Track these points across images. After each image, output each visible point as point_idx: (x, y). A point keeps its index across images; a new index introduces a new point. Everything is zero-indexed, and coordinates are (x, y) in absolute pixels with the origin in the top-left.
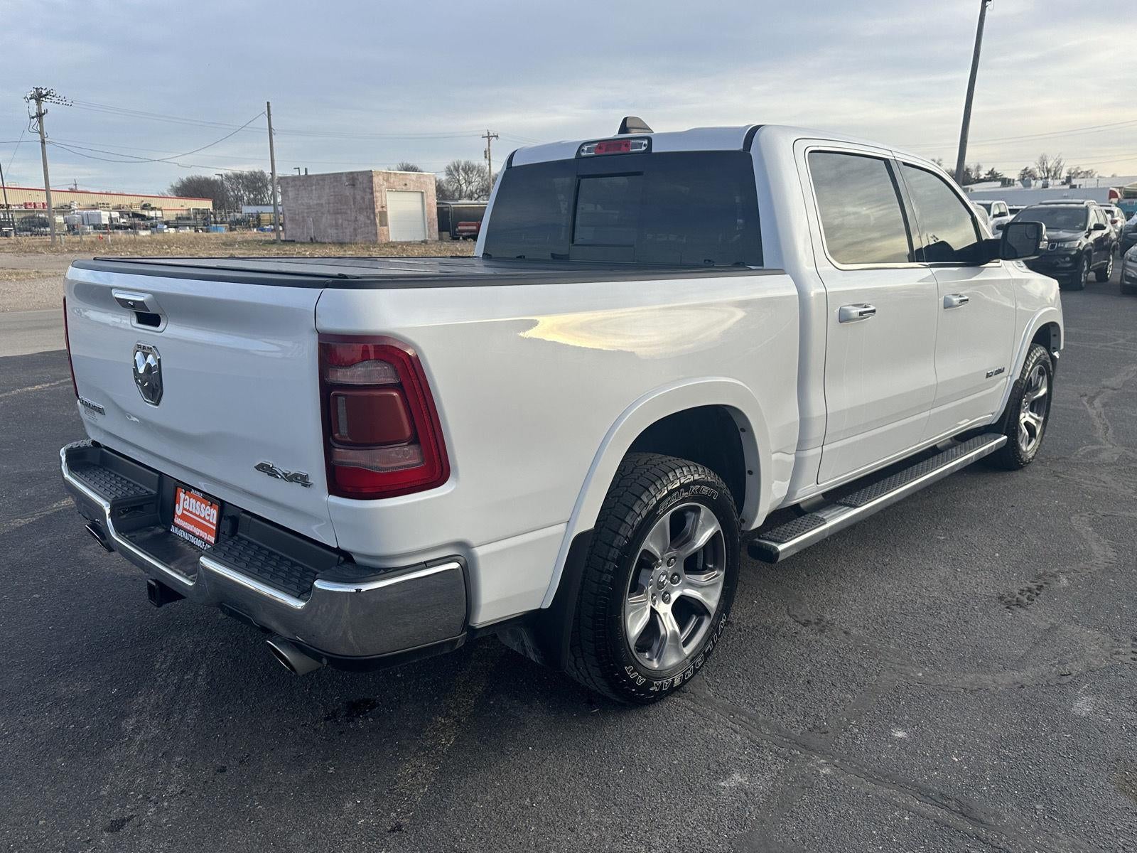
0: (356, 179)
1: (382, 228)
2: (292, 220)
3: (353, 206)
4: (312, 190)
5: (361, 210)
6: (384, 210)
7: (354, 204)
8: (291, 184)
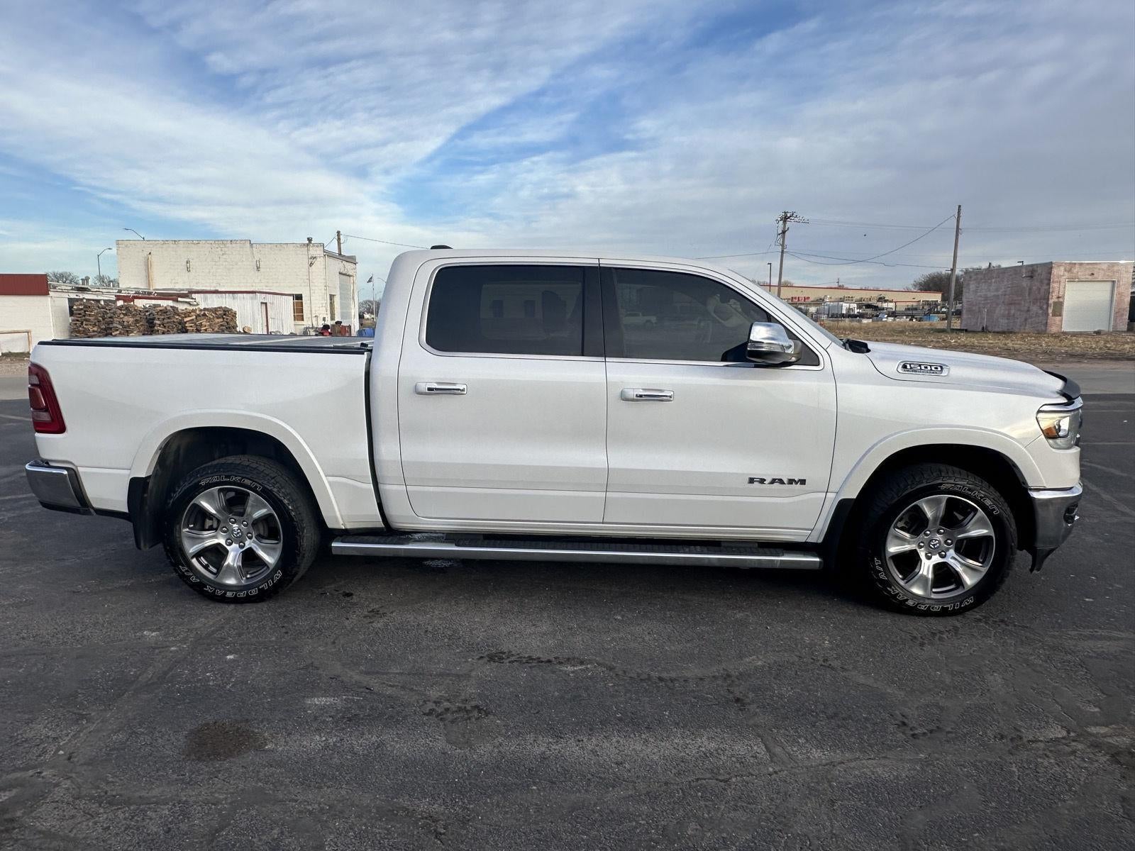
0: (1035, 271)
1: (1053, 318)
2: (969, 311)
3: (1027, 298)
4: (991, 283)
5: (1035, 301)
6: (1061, 300)
7: (1029, 295)
8: (974, 277)
